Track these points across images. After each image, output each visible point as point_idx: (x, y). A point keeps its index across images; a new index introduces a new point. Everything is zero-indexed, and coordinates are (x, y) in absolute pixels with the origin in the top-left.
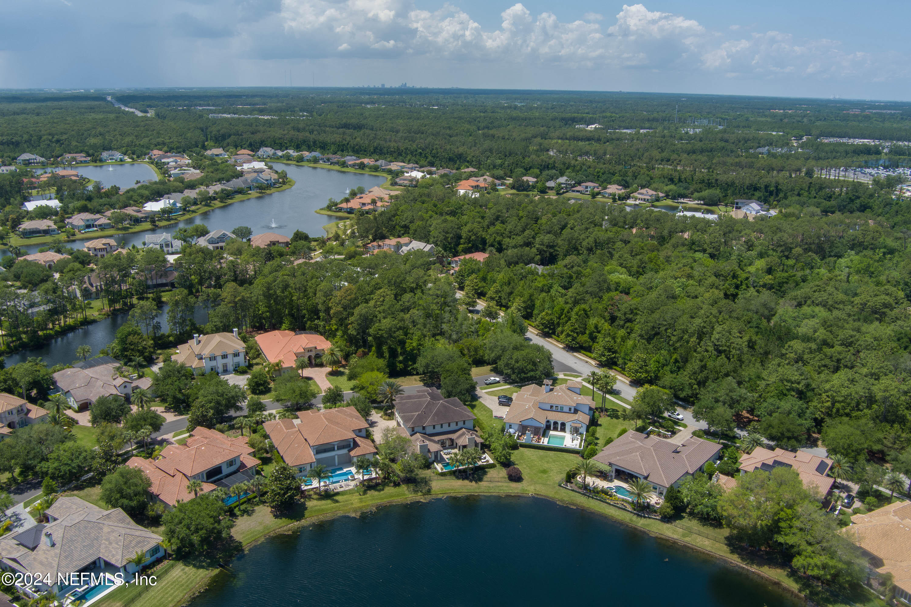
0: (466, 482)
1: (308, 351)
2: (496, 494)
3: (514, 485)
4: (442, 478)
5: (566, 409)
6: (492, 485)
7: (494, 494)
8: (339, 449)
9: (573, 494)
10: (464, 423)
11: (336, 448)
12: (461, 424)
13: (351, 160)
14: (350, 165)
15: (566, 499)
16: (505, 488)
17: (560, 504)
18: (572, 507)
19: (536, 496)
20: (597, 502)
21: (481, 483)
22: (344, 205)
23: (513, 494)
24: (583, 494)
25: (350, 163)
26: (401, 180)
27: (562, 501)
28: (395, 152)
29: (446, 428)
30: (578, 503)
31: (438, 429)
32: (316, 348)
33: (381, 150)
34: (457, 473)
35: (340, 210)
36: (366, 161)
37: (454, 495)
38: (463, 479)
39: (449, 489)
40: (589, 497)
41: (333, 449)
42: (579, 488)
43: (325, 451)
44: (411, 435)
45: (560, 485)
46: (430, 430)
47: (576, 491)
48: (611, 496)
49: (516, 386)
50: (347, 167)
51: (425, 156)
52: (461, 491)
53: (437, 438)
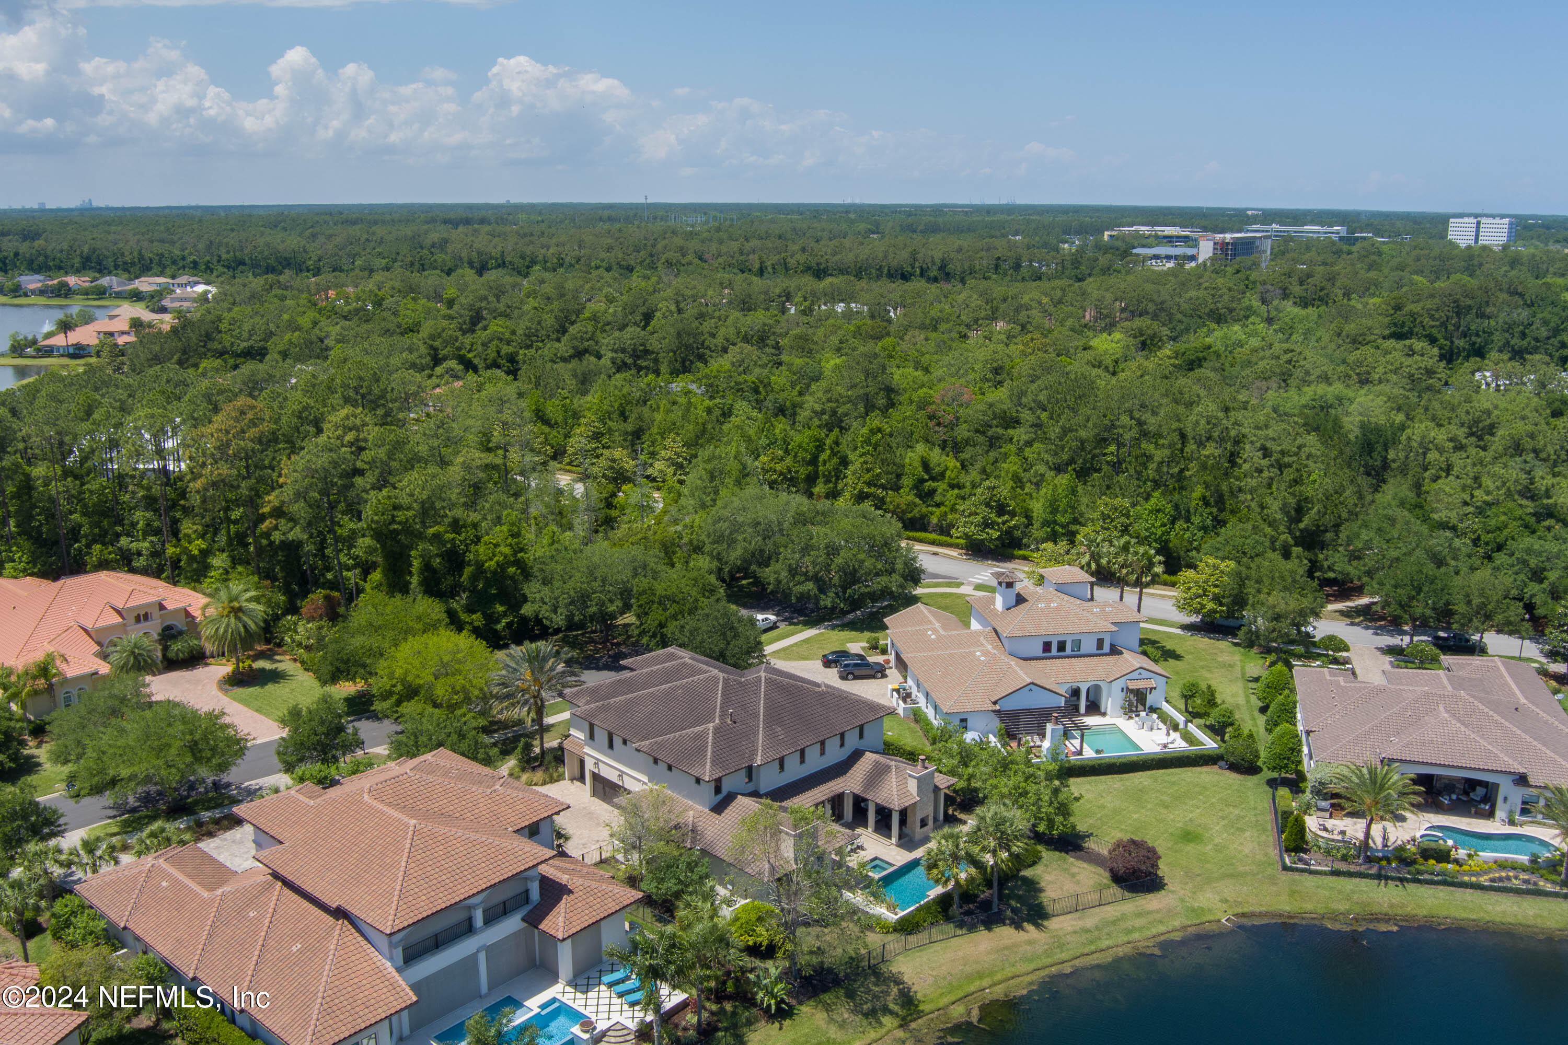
0: (1005, 934)
1: (138, 619)
2: (1128, 949)
3: (1151, 902)
4: (913, 939)
5: (1089, 646)
6: (1091, 920)
7: (1121, 952)
8: (490, 920)
9: (1349, 884)
10: (861, 736)
11: (479, 921)
12: (852, 741)
13: (32, 281)
14: (33, 292)
15: (1342, 907)
16: (1139, 922)
17: (1337, 926)
18: (1383, 928)
19: (1245, 921)
20: (1443, 892)
21: (1053, 924)
22: (59, 340)
23: (1177, 936)
24: (1378, 877)
25: (32, 286)
26: (173, 300)
27: (1334, 916)
28: (133, 264)
29: (815, 762)
30: (1385, 908)
31: (795, 771)
32: (162, 607)
33: (100, 264)
34: (955, 909)
35: (48, 352)
36: (72, 280)
37: (998, 992)
38: (989, 924)
39: (970, 978)
40: (1402, 880)
41: (467, 929)
42: (1344, 858)
43: (437, 943)
44: (718, 809)
45: (1285, 868)
46: (770, 779)
47: (1350, 875)
48: (1457, 861)
49: (833, 628)
50: (26, 295)
51: (208, 268)
52: (1009, 972)
53: (805, 801)
